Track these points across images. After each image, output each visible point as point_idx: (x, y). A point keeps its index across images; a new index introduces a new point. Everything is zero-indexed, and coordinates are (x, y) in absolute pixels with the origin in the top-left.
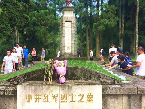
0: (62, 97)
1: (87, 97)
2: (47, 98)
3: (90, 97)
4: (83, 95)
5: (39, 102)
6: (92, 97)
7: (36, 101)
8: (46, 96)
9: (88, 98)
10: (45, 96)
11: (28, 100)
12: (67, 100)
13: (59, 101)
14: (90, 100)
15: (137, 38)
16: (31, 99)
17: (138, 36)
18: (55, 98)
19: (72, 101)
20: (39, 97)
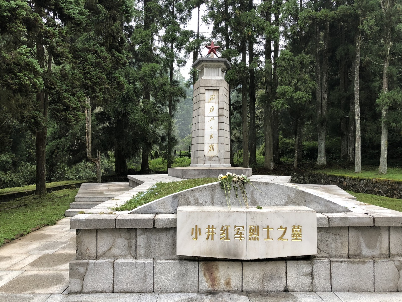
0: (252, 230)
1: (293, 231)
2: (226, 232)
3: (296, 231)
4: (286, 228)
5: (213, 238)
6: (300, 231)
7: (208, 238)
8: (225, 230)
9: (293, 233)
10: (223, 230)
11: (194, 236)
12: (259, 237)
13: (246, 238)
14: (296, 236)
15: (358, 126)
16: (200, 234)
17: (359, 121)
18: (239, 233)
19: (268, 238)
20: (213, 230)
